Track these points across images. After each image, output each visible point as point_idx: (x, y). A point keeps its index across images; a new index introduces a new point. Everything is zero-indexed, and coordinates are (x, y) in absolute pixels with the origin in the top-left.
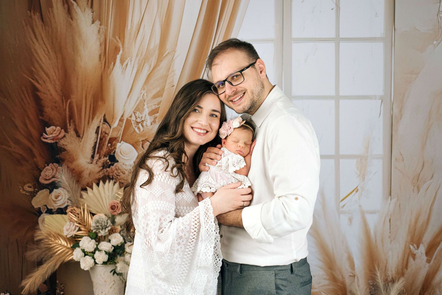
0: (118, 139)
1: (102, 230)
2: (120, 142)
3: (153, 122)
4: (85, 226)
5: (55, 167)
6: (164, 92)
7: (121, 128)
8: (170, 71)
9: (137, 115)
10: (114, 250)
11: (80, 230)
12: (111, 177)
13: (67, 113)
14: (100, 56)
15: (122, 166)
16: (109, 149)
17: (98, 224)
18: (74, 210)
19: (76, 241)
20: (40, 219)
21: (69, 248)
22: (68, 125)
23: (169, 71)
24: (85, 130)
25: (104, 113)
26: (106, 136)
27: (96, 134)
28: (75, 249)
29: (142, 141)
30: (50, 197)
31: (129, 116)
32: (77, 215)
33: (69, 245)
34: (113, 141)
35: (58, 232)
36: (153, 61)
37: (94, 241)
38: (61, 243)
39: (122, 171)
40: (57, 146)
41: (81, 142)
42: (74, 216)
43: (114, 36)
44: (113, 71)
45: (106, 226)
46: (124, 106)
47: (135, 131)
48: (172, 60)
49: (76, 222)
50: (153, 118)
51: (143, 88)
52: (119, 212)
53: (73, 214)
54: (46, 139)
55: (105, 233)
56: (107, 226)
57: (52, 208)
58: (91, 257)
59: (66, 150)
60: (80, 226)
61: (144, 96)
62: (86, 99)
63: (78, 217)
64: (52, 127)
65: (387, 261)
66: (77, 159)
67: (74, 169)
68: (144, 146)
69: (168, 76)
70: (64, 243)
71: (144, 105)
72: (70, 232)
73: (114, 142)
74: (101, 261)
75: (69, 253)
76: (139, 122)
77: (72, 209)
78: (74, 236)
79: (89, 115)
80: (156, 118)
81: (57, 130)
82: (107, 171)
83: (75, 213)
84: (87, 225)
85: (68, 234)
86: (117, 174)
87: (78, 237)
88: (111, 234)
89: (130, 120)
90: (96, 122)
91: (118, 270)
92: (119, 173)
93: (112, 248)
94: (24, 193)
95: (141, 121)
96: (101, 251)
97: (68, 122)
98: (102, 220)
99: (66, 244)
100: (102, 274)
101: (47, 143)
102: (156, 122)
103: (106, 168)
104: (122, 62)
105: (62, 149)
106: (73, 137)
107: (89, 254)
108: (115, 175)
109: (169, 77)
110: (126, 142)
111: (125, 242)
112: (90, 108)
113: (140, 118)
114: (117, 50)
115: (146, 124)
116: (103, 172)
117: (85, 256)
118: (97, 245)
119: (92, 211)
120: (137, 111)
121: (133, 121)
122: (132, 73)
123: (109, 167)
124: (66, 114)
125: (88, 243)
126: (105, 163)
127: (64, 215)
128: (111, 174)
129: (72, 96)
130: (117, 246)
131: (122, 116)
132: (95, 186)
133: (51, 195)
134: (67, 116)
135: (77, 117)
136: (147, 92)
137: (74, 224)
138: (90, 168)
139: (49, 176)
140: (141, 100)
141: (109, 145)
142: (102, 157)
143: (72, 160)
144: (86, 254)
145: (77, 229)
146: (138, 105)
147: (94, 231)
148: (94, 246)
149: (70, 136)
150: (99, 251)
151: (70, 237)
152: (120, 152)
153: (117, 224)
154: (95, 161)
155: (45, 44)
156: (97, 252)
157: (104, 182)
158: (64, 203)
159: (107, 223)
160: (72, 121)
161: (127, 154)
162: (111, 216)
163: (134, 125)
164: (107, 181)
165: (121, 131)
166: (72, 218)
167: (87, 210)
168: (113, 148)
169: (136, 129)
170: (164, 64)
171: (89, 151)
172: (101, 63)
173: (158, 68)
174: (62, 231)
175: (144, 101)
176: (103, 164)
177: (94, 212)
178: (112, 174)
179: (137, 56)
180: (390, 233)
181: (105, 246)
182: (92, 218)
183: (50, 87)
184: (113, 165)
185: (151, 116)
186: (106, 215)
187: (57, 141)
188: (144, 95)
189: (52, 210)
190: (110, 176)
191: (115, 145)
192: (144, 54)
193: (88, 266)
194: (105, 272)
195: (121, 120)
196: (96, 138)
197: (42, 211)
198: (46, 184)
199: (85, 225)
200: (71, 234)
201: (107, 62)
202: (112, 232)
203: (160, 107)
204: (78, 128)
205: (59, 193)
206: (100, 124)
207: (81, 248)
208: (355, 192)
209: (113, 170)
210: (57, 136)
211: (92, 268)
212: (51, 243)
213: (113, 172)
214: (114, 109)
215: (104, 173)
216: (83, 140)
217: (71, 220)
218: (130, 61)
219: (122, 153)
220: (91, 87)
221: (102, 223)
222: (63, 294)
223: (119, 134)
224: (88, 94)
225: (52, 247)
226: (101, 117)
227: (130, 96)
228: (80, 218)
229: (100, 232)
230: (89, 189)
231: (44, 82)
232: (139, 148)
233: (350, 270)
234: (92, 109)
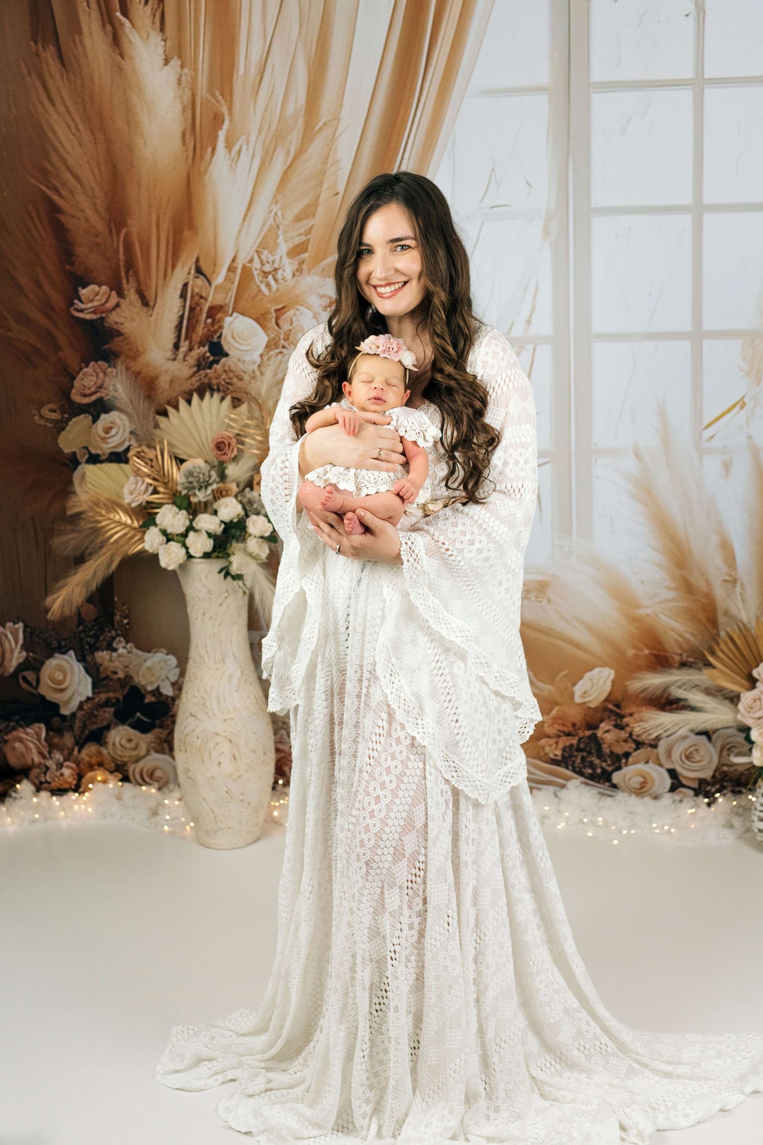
0: (227, 308)
1: (199, 490)
2: (231, 315)
3: (297, 270)
4: (165, 483)
5: (102, 369)
6: (317, 206)
7: (232, 286)
8: (330, 161)
9: (263, 257)
10: (225, 531)
11: (155, 492)
12: (215, 387)
13: (121, 256)
14: (184, 134)
15: (236, 364)
16: (209, 330)
17: (190, 479)
18: (143, 452)
19: (150, 514)
20: (77, 475)
21: (135, 529)
22: (124, 281)
23: (327, 163)
24: (159, 292)
25: (196, 256)
26: (202, 303)
27: (182, 300)
28: (148, 529)
29: (276, 311)
30: (93, 431)
31: (248, 259)
32: (149, 463)
33: (135, 523)
34: (215, 312)
35: (114, 497)
36: (294, 140)
37: (184, 512)
38: (120, 518)
39: (236, 374)
40: (103, 326)
41: (151, 316)
42: (143, 463)
43: (210, 90)
44: (212, 166)
45: (208, 481)
46: (237, 239)
47: (260, 291)
48: (333, 139)
49: (148, 476)
50: (297, 263)
51: (274, 201)
52: (233, 456)
53: (142, 460)
54: (81, 311)
55: (206, 496)
57: (100, 452)
58: (180, 545)
59: (122, 335)
60: (155, 483)
61: (276, 217)
62: (158, 226)
63: (152, 467)
64: (93, 287)
66: (144, 352)
67: (139, 373)
68: (280, 322)
69: (325, 172)
70: (125, 518)
71: (278, 237)
72: (136, 497)
73: (219, 315)
74: (199, 551)
75: (137, 538)
76: (270, 273)
77: (139, 450)
78: (144, 504)
79: (166, 261)
80: (303, 262)
81: (101, 292)
82: (206, 375)
83: (143, 457)
84: (170, 482)
85: (133, 501)
86: (228, 381)
87: (153, 505)
88: (217, 498)
89: (251, 268)
90: (181, 274)
91: (234, 569)
92: (230, 378)
93: (220, 525)
94: (42, 422)
95: (272, 269)
96: (200, 533)
97: (123, 275)
98: (198, 470)
99: (129, 521)
100: (203, 577)
101: (84, 320)
102: (304, 272)
103: (204, 369)
104: (229, 145)
105: (114, 332)
106: (134, 306)
107: (176, 538)
108: (223, 383)
109: (328, 174)
110: (243, 314)
111: (247, 516)
112: (168, 245)
113: (271, 262)
114: (217, 120)
115: (283, 275)
116: (198, 378)
117: (167, 543)
118: (191, 521)
119: (178, 454)
120: (264, 249)
121: (256, 269)
122: (250, 168)
123: (210, 367)
124: (119, 260)
125: (174, 517)
126: (201, 359)
127: (123, 465)
128: (214, 382)
129: (130, 222)
130: (231, 521)
131: (233, 261)
132: (182, 403)
133: (97, 426)
134: (122, 263)
135: (141, 264)
136: (282, 209)
137: (144, 481)
138: (172, 369)
139: (89, 388)
140: (271, 226)
141: (209, 321)
142: (196, 347)
143: (135, 354)
144: (169, 538)
145: (151, 489)
146: (265, 236)
147: (184, 492)
148: (185, 522)
149: (130, 304)
150: (196, 531)
151: (137, 507)
152: (230, 336)
153: (229, 479)
154: (181, 356)
155: (68, 111)
156: (191, 534)
157: (202, 397)
158: (123, 442)
159: (210, 477)
160: (131, 272)
161: (245, 340)
162: (216, 463)
163: (258, 279)
164: (208, 395)
165: (233, 291)
166: (139, 469)
167: (169, 452)
168: (216, 327)
169: (264, 288)
170: (316, 147)
171: (169, 337)
172: (186, 150)
173: (304, 157)
174: (121, 497)
175: (278, 227)
176: (198, 360)
177: (183, 457)
178: (217, 381)
179: (260, 131)
181: (208, 523)
182: (179, 469)
183: (84, 202)
184: (217, 362)
185: (292, 258)
186: (206, 462)
187: (104, 315)
188: (276, 214)
189: (98, 456)
190: (214, 384)
191: (221, 321)
192: (274, 126)
193: (175, 562)
195: (231, 269)
196: (181, 306)
197: (80, 460)
198: (84, 405)
199: (166, 481)
200: (138, 500)
201: (198, 145)
202: (219, 495)
203: (311, 242)
204: (144, 288)
205: (112, 423)
206: (188, 278)
207: (160, 527)
209: (219, 373)
210: (103, 305)
211: (182, 566)
212: (100, 518)
213: (218, 377)
214: (215, 247)
215: (201, 379)
216: (155, 313)
217: (137, 473)
218: (245, 143)
219: (238, 339)
220: (168, 202)
221: (198, 477)
222: (128, 624)
223: (228, 299)
224: (161, 216)
225: (103, 527)
226: (191, 263)
227: (248, 219)
228: (157, 467)
229: (195, 494)
230: (171, 410)
231: (71, 192)
232: (269, 325)
233: (724, 568)
234: (171, 246)
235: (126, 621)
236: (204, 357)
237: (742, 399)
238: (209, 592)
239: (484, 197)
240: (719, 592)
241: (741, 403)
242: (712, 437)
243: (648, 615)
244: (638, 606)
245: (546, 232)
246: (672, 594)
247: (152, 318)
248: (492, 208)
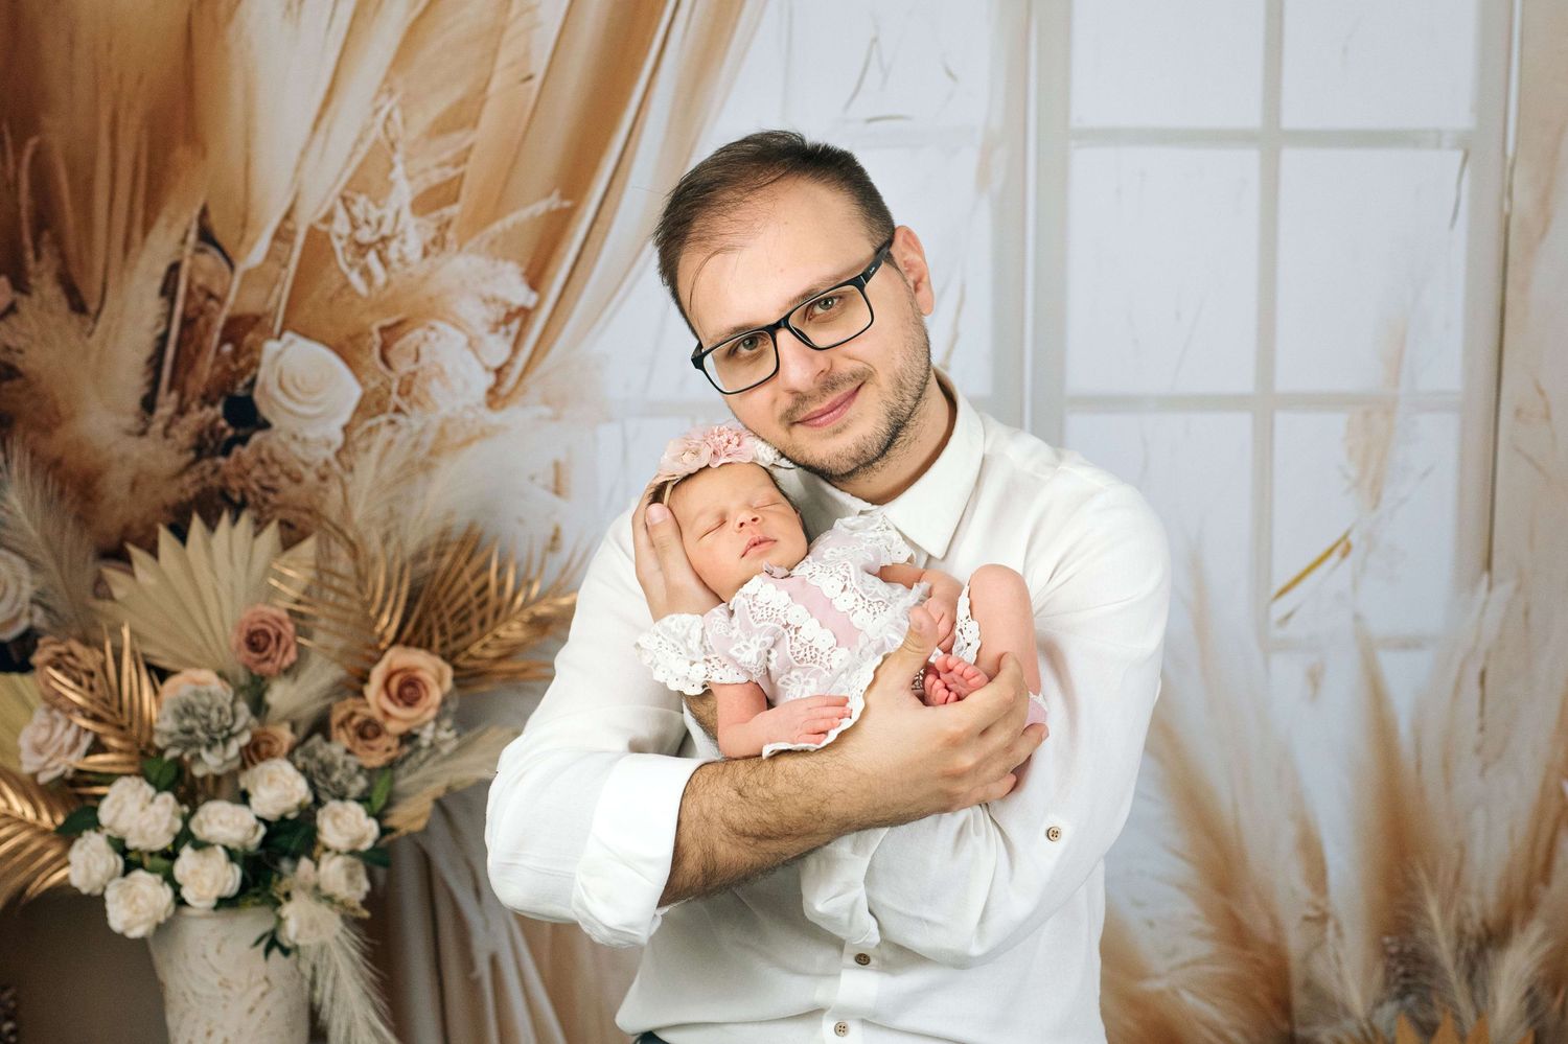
0: (270, 322)
1: (209, 748)
2: (279, 338)
3: (434, 242)
4: (122, 728)
6: (483, 102)
7: (284, 272)
8: (516, 7)
9: (357, 210)
10: (266, 842)
11: (98, 747)
12: (237, 498)
13: (25, 199)
15: (285, 446)
16: (226, 369)
17: (187, 722)
18: (71, 654)
19: (82, 797)
21: (45, 832)
22: (30, 255)
23: (508, 10)
24: (111, 282)
25: (200, 203)
26: (212, 309)
27: (164, 301)
28: (80, 836)
29: (383, 330)
31: (322, 213)
32: (85, 680)
33: (46, 817)
34: (243, 330)
37: (169, 797)
38: (9, 807)
39: (286, 468)
41: (90, 334)
42: (70, 684)
44: (245, 4)
45: (228, 728)
46: (298, 168)
47: (347, 285)
49: (82, 710)
50: (434, 225)
51: (386, 87)
52: (286, 663)
53: (67, 675)
55: (225, 762)
56: (235, 729)
58: (159, 878)
59: (19, 375)
60: (100, 729)
61: (389, 125)
62: (113, 135)
63: (91, 689)
65: (1462, 847)
66: (72, 416)
67: (57, 463)
68: (391, 355)
69: (503, 29)
70: (21, 807)
71: (392, 167)
72: (50, 760)
73: (250, 337)
74: (205, 893)
75: (50, 855)
76: (370, 246)
77: (61, 649)
78: (69, 775)
79: (131, 212)
80: (448, 224)
82: (216, 470)
83: (70, 666)
84: (136, 724)
85: (43, 768)
86: (266, 483)
87: (91, 778)
88: (248, 763)
89: (327, 236)
90: (165, 243)
91: (291, 932)
92: (272, 478)
93: (256, 829)
95: (376, 238)
96: (208, 850)
97: (27, 240)
98: (207, 700)
99: (30, 814)
100: (211, 952)
102: (448, 246)
103: (213, 454)
106: (51, 312)
107: (147, 861)
108: (255, 487)
109: (508, 35)
110: (307, 336)
111: (318, 802)
112: (135, 176)
113: (374, 223)
115: (400, 251)
116: (196, 476)
117: (127, 871)
118: (186, 820)
119: (154, 657)
120: (359, 192)
121: (340, 237)
122: (333, 15)
123: (226, 452)
124: (18, 206)
125: (143, 809)
126: (206, 434)
127: (16, 677)
128: (234, 484)
129: (46, 121)
130: (283, 819)
131: (288, 216)
132: (166, 539)
134: (24, 214)
135: (70, 218)
136: (403, 107)
137: (70, 723)
138: (137, 455)
140: (377, 142)
141: (228, 348)
142: (194, 406)
143: (50, 419)
144: (131, 860)
145: (86, 742)
146: (362, 165)
147: (171, 753)
148: (171, 823)
149: (40, 308)
150: (200, 845)
151: (52, 781)
152: (276, 384)
153: (272, 715)
154: (158, 426)
156: (187, 852)
157: (211, 525)
159: (234, 716)
160: (46, 236)
161: (310, 393)
162: (243, 679)
163: (342, 260)
164: (225, 518)
165: (284, 283)
166: (59, 694)
167: (133, 653)
168: (242, 363)
169: (355, 278)
171: (129, 380)
174: (11, 753)
175: (392, 145)
176: (199, 435)
177: (165, 664)
178: (241, 483)
180: (1482, 729)
181: (224, 822)
182: (156, 692)
184: (244, 441)
185: (423, 214)
186: (221, 675)
188: (389, 117)
190: (234, 491)
191: (255, 349)
193: (146, 920)
194: (224, 940)
195: (282, 235)
196: (163, 315)
199: (125, 722)
200: (56, 768)
202: (255, 753)
203: (467, 180)
204: (74, 270)
206: (181, 252)
207: (107, 832)
208: (1335, 557)
209: (247, 465)
211: (164, 929)
213: (244, 474)
214: (246, 183)
215: (203, 479)
216: (99, 327)
217: (54, 702)
219: (291, 390)
220: (140, 80)
221: (206, 717)
223: (272, 302)
224: (122, 115)
226: (189, 219)
227: (324, 125)
228: (99, 692)
229: (197, 758)
230: (137, 554)
232: (366, 362)
233: (1305, 892)
234: (142, 180)
235: (8, 1027)
236: (213, 429)
237: (1345, 537)
238: (225, 984)
239: (854, 96)
240: (1295, 942)
241: (1341, 547)
242: (1288, 617)
243: (1161, 994)
244: (1142, 975)
245: (983, 177)
246: (1204, 948)
247: (94, 339)
248: (870, 121)
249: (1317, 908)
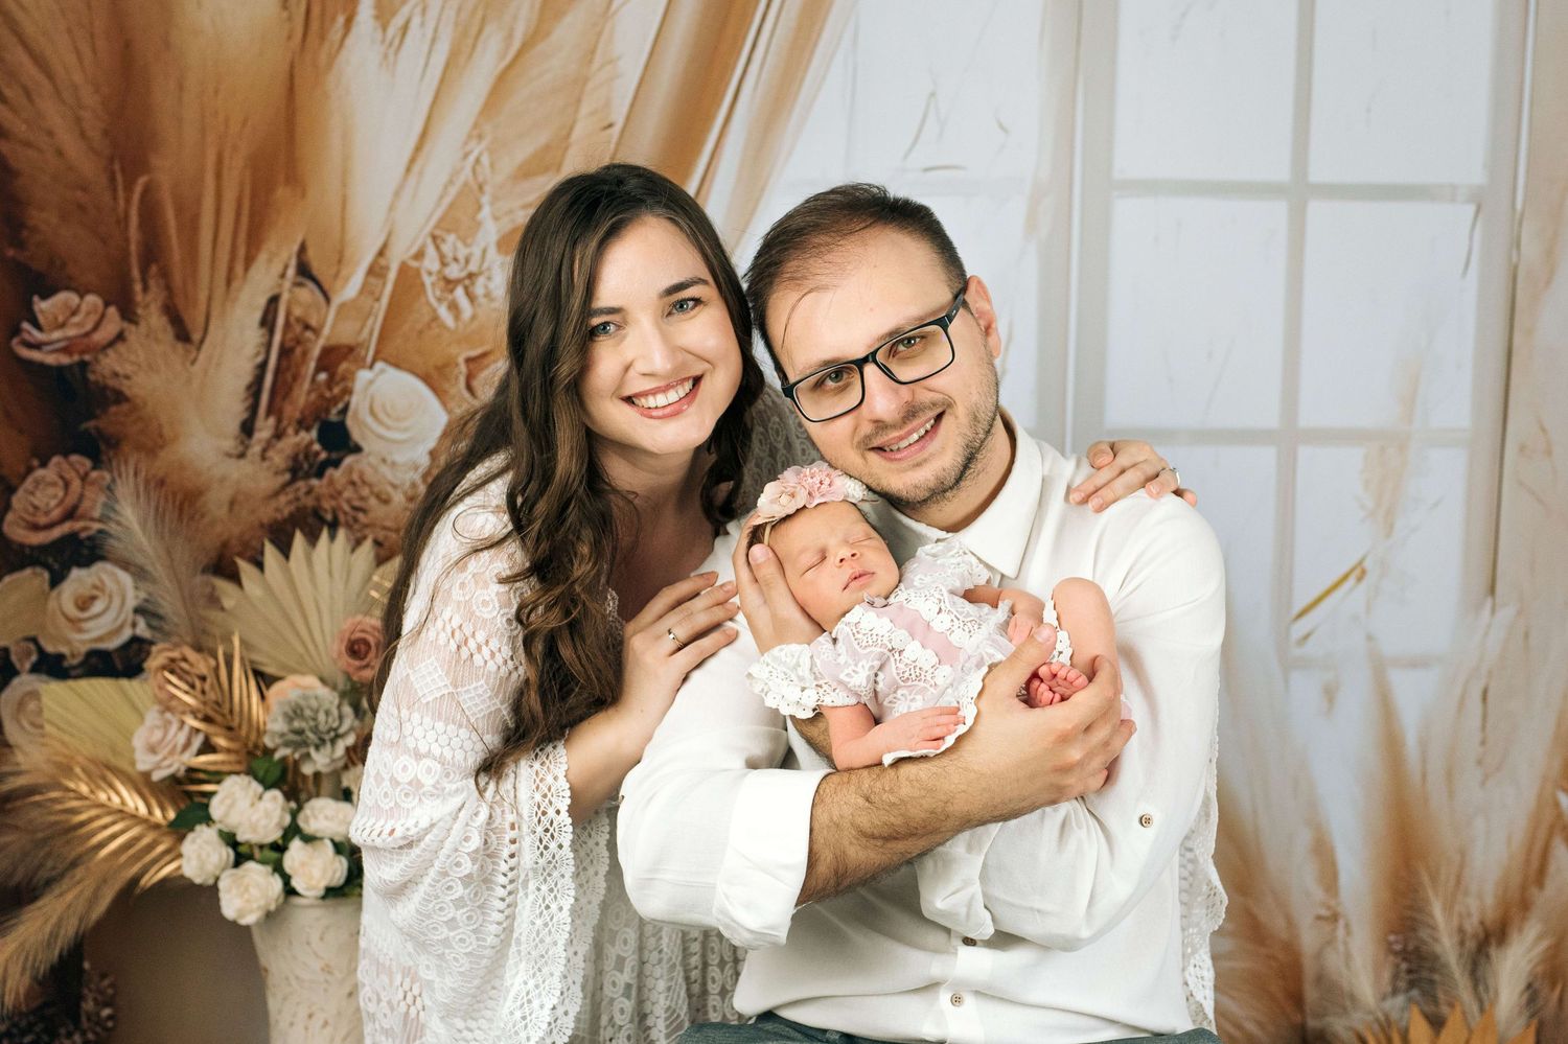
0: (363, 353)
1: (317, 748)
2: (371, 367)
4: (230, 729)
5: (77, 472)
6: (566, 149)
7: (376, 305)
8: (598, 59)
9: (446, 248)
11: (208, 747)
12: (329, 517)
13: (134, 234)
15: (376, 470)
16: (321, 396)
17: (297, 724)
18: (185, 660)
19: (189, 795)
20: (8, 700)
21: (157, 826)
22: (138, 287)
23: (591, 62)
24: (215, 313)
25: (299, 240)
26: (309, 340)
27: (263, 331)
28: (192, 829)
29: (469, 360)
30: (52, 604)
31: (414, 250)
32: (198, 683)
33: (158, 813)
34: (335, 358)
35: (104, 754)
36: (523, 13)
37: (276, 793)
38: (123, 803)
39: (376, 490)
40: (85, 380)
41: (193, 362)
42: (182, 685)
44: (344, 53)
45: (335, 730)
46: (391, 208)
47: (435, 318)
49: (194, 713)
51: (475, 133)
53: (182, 679)
54: (37, 346)
55: (333, 761)
56: (342, 730)
57: (64, 650)
58: (269, 869)
59: (127, 399)
60: (211, 730)
61: (478, 169)
62: (218, 176)
63: (203, 692)
64: (62, 297)
65: (1463, 853)
66: (174, 438)
67: (163, 483)
68: (475, 383)
69: (586, 80)
70: (135, 803)
71: (480, 208)
72: (165, 758)
73: (344, 366)
74: (314, 882)
75: (161, 848)
76: (457, 282)
77: (175, 654)
78: (182, 773)
79: (234, 244)
81: (84, 308)
82: (309, 492)
83: (187, 673)
84: (245, 726)
85: (158, 767)
86: (357, 503)
87: (202, 776)
88: (350, 765)
89: (418, 273)
90: (266, 276)
92: (362, 499)
95: (464, 274)
96: (318, 843)
97: (136, 273)
98: (314, 704)
99: (143, 810)
100: (315, 938)
101: (42, 366)
103: (307, 476)
105: (109, 393)
106: (157, 340)
107: (257, 854)
108: (346, 507)
109: (590, 85)
110: (397, 366)
112: (238, 214)
113: (462, 261)
115: (486, 287)
116: (291, 496)
117: (237, 864)
118: (294, 814)
119: (261, 664)
120: (449, 231)
121: (430, 274)
122: (426, 65)
123: (320, 474)
124: (127, 240)
125: (253, 805)
126: (301, 457)
127: (124, 682)
128: (327, 505)
129: (156, 161)
131: (381, 253)
132: (271, 554)
133: (59, 594)
134: (133, 248)
135: (176, 254)
136: (491, 151)
137: (183, 722)
138: (235, 476)
139: (47, 513)
140: (466, 184)
141: (323, 376)
142: (290, 431)
143: (154, 443)
144: (241, 855)
145: (197, 742)
146: (452, 206)
147: (280, 753)
148: (282, 818)
149: (147, 336)
150: (309, 839)
151: (163, 780)
152: (367, 410)
154: (256, 449)
156: (296, 845)
157: (312, 539)
158: (121, 628)
159: (341, 718)
160: (154, 269)
161: (398, 419)
163: (431, 295)
164: (325, 535)
165: (376, 317)
166: (173, 697)
167: (242, 659)
168: (336, 390)
169: (443, 312)
170: (569, 28)
171: (230, 405)
172: (290, 19)
173: (541, 47)
174: (124, 752)
175: (481, 188)
176: (295, 458)
177: (270, 670)
178: (333, 503)
180: (1483, 743)
182: (263, 697)
183: (55, 116)
184: (336, 464)
186: (323, 680)
187: (87, 357)
188: (478, 161)
189: (60, 657)
190: (326, 511)
191: (349, 377)
193: (259, 908)
194: (327, 928)
195: (376, 271)
196: (263, 344)
197: (18, 665)
198: (32, 548)
199: (235, 724)
200: (170, 766)
201: (316, 13)
202: (355, 753)
204: (180, 302)
205: (95, 587)
206: (280, 286)
207: (219, 826)
208: (1351, 581)
209: (339, 487)
210: (87, 334)
211: (271, 917)
212: (75, 804)
213: (336, 495)
214: (343, 219)
215: (297, 499)
216: (202, 357)
217: (168, 705)
218: (418, 10)
219: (382, 416)
220: (244, 123)
221: (314, 719)
222: (110, 1017)
223: (366, 331)
224: (227, 155)
225: (82, 824)
226: (289, 254)
227: (416, 168)
228: (212, 696)
229: (308, 756)
230: (245, 568)
231: (28, 94)
232: (453, 391)
233: (1318, 893)
234: (245, 219)
235: (106, 1012)
236: (308, 453)
237: (1360, 563)
238: (326, 970)
239: (910, 150)
240: (1309, 939)
241: (1357, 573)
242: (1306, 637)
245: (1031, 224)
247: (197, 367)
248: (927, 170)
249: (1329, 908)
